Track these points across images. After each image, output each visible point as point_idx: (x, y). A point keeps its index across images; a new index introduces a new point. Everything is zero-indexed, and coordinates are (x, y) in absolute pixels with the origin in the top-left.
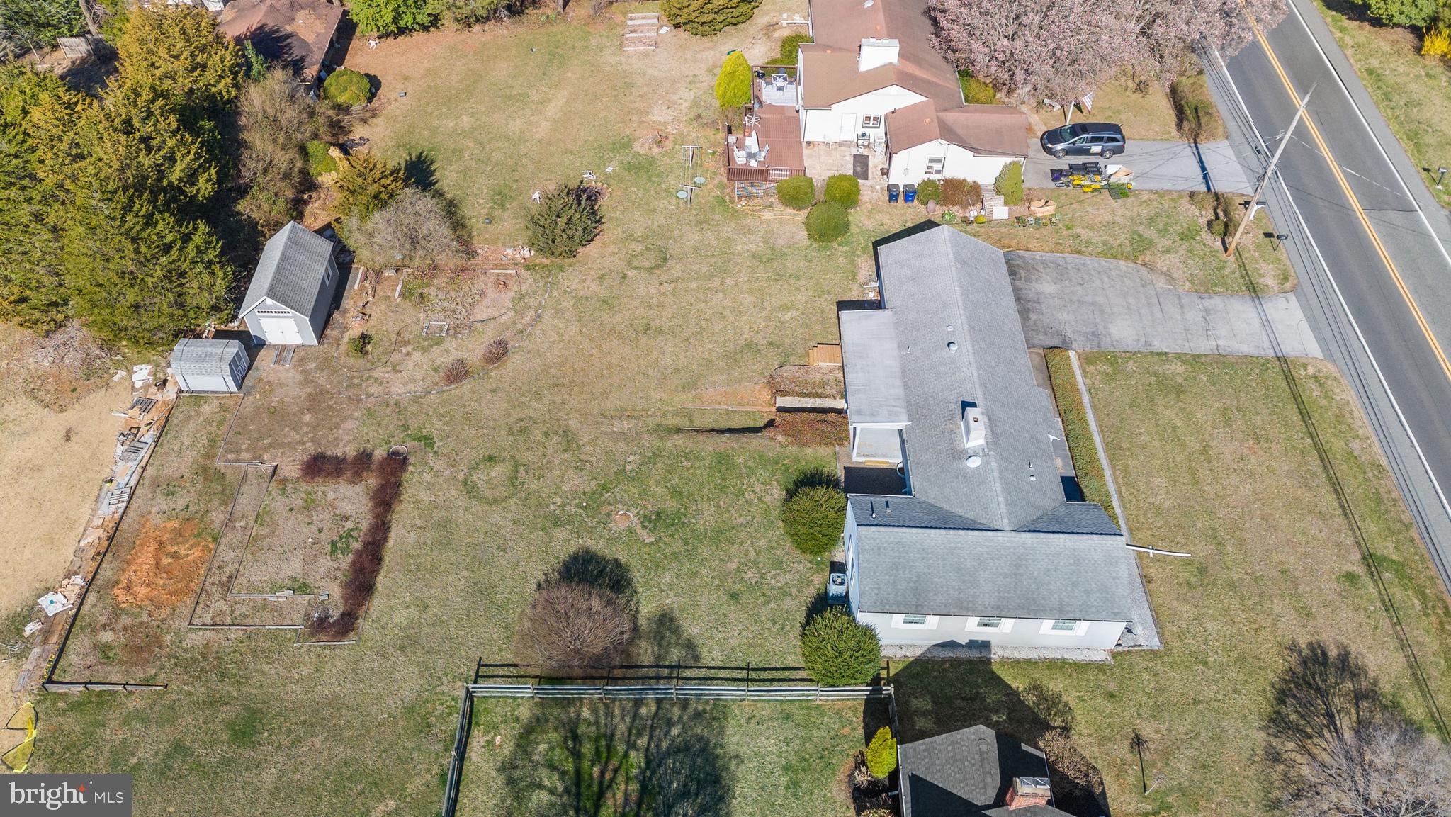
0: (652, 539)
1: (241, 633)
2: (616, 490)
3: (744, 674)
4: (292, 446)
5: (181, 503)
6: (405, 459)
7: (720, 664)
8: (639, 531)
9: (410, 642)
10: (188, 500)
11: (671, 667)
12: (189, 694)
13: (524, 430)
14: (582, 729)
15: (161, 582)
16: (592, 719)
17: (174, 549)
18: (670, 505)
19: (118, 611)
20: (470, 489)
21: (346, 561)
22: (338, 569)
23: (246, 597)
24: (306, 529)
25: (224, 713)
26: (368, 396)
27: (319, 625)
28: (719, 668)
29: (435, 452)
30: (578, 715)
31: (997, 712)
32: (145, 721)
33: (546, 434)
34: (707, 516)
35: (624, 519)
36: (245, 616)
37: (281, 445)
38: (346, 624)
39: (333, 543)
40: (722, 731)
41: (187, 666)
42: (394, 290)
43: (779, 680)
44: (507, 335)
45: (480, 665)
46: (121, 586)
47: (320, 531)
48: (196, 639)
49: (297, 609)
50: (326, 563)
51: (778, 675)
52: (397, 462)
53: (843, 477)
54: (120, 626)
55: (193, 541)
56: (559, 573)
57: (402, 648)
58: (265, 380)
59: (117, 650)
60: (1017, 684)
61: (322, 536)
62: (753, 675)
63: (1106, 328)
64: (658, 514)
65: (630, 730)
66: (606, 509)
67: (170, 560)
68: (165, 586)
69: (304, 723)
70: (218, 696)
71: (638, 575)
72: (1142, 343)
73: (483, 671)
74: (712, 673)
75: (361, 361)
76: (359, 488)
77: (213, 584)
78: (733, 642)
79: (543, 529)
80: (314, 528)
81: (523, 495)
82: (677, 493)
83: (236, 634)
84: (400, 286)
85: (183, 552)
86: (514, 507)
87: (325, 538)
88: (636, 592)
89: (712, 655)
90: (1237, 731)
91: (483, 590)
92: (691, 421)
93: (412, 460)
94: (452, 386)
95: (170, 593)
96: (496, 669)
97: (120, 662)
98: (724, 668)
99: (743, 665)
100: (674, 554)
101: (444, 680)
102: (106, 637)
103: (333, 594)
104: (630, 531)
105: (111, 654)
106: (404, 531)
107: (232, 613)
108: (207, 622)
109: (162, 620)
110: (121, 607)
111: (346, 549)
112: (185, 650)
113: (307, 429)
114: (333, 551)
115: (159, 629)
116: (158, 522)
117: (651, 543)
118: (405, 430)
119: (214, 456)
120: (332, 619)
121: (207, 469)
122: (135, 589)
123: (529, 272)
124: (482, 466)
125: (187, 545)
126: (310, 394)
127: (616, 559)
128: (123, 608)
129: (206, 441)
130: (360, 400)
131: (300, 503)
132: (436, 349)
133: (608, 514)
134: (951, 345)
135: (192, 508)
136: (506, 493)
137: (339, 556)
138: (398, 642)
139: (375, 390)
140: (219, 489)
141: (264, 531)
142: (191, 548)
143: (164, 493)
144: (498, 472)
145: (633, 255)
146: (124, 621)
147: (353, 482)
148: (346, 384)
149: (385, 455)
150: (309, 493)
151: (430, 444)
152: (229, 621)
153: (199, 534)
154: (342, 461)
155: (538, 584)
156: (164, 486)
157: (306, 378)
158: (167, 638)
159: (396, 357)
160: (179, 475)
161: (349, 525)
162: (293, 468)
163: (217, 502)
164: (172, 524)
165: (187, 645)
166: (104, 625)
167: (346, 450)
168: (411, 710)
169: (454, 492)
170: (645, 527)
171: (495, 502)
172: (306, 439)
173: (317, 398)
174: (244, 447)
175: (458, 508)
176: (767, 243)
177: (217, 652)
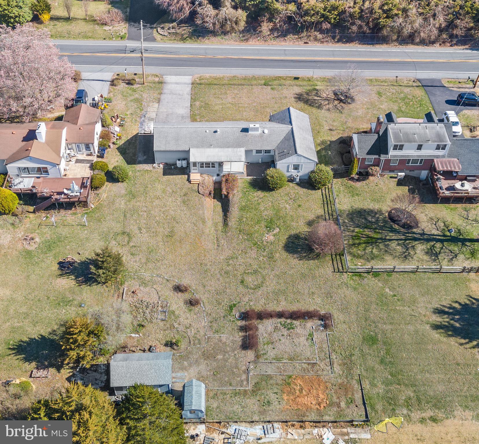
0: (278, 229)
1: (333, 354)
2: (256, 240)
3: (326, 205)
4: (237, 360)
5: (273, 396)
6: (243, 313)
7: (323, 210)
8: (275, 232)
9: (329, 295)
10: (271, 394)
12: (361, 365)
13: (227, 273)
14: (351, 243)
15: (315, 391)
16: (347, 241)
17: (297, 392)
18: (263, 224)
19: (331, 404)
20: (258, 287)
21: (296, 323)
22: (300, 325)
23: (317, 356)
24: (283, 340)
25: (366, 350)
26: (205, 335)
27: (325, 326)
29: (239, 302)
30: (346, 244)
31: (328, 153)
32: (374, 378)
33: (228, 265)
34: (268, 213)
35: (270, 237)
36: (326, 354)
37: (236, 364)
38: (322, 318)
39: (289, 329)
40: (344, 210)
41: (350, 369)
42: (133, 338)
43: (326, 197)
44: (170, 286)
45: (334, 272)
46: (319, 408)
47: (283, 335)
48: (337, 368)
49: (320, 336)
50: (299, 330)
51: (324, 197)
52: (245, 316)
53: (252, 177)
54: (338, 401)
55: (292, 385)
56: (294, 254)
57: (331, 297)
59: (348, 399)
60: (320, 147)
61: (285, 334)
62: (325, 203)
64: (267, 227)
65: (348, 232)
66: (265, 243)
67: (304, 391)
68: (317, 389)
69: (365, 321)
70: (360, 355)
71: (293, 232)
72: (186, 108)
73: (336, 270)
74: (326, 212)
76: (260, 326)
77: (313, 371)
78: (316, 207)
79: (274, 261)
80: (281, 338)
81: (260, 270)
82: (258, 222)
83: (334, 356)
84: (131, 335)
85: (299, 387)
86: (266, 271)
87: (285, 332)
88: (300, 232)
89: (320, 212)
91: (303, 276)
92: (219, 222)
93: (243, 311)
94: (201, 302)
95: (319, 385)
96: (335, 267)
97: (353, 394)
98: (324, 209)
99: (322, 205)
100: (284, 222)
101: (342, 281)
102: (343, 404)
103: (310, 324)
104: (274, 235)
105: (350, 401)
106: (280, 306)
107: (325, 359)
108: (330, 368)
109: (332, 385)
110: (329, 403)
111: (291, 324)
112: (343, 372)
113: (227, 355)
114: (293, 329)
115: (336, 385)
116: (284, 403)
117: (280, 229)
118: (227, 316)
119: (245, 391)
120: (322, 323)
121: (253, 391)
122: (320, 400)
123: (126, 283)
124: (246, 285)
125: (295, 387)
126: (205, 359)
127: (287, 239)
128: (330, 402)
129: (236, 398)
130: (208, 338)
131: (270, 346)
132: (177, 313)
133: (267, 242)
134: (215, 132)
135: (276, 391)
136: (260, 275)
137: (294, 326)
138: (329, 299)
139: (202, 333)
140: (264, 383)
141: (286, 356)
142: (296, 385)
143: (269, 406)
144: (249, 280)
145: (119, 244)
146: (335, 399)
147: (257, 329)
148: (198, 346)
149: (241, 321)
150: (264, 344)
151: (235, 305)
152: (329, 359)
153: (289, 384)
154: (245, 337)
155: (300, 260)
156: (264, 407)
157: (195, 364)
158: (340, 381)
159: (181, 328)
160: (258, 403)
161: (279, 325)
162: (250, 354)
163: (271, 382)
164: (285, 397)
165: (341, 373)
166: (338, 407)
167: (238, 337)
168: (355, 289)
169: (260, 292)
170: (273, 231)
171: (264, 278)
172: (233, 354)
173: (207, 356)
174: (239, 379)
175: (267, 290)
176: (122, 197)
177: (342, 360)
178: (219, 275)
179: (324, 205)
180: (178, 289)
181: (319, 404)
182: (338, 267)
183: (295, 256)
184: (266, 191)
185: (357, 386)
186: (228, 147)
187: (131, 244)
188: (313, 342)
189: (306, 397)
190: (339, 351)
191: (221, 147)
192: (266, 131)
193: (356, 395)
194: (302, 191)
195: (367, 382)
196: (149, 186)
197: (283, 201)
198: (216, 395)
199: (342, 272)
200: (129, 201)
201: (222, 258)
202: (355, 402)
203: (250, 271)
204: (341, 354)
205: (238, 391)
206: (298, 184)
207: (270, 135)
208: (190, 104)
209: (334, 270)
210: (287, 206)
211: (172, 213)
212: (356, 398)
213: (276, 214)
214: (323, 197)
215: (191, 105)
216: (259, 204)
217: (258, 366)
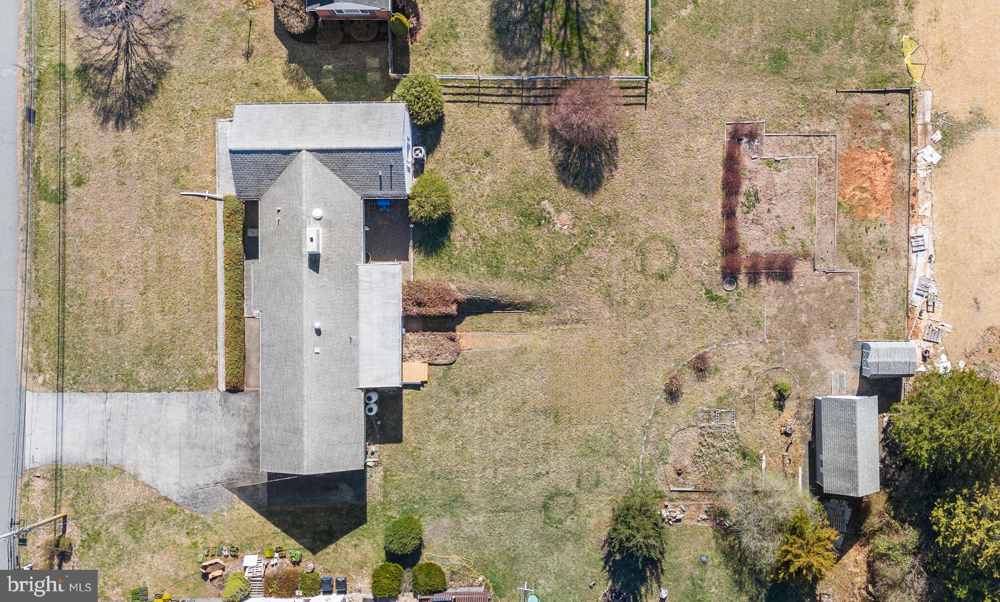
0: (543, 203)
1: (801, 130)
2: (570, 247)
3: (482, 98)
4: (809, 291)
5: (872, 235)
6: (724, 278)
7: (495, 106)
8: (552, 210)
9: (692, 122)
10: (868, 237)
11: (528, 104)
12: (821, 86)
13: (642, 306)
14: (579, 63)
15: (865, 168)
16: (574, 69)
17: (865, 195)
18: (532, 231)
19: (885, 143)
20: (672, 248)
21: (745, 186)
22: (750, 179)
23: (805, 157)
24: (778, 211)
25: (796, 73)
26: (763, 342)
27: (752, 136)
28: (497, 103)
29: (703, 284)
31: (328, 71)
32: (841, 68)
33: (625, 302)
34: (507, 222)
35: (563, 221)
36: (801, 142)
37: (816, 291)
38: (736, 137)
39: (758, 200)
40: (496, 62)
41: (828, 106)
43: (459, 94)
44: (666, 408)
45: (645, 104)
46: (890, 164)
47: (769, 211)
48: (829, 126)
49: (769, 147)
50: (760, 183)
51: (460, 98)
52: (730, 275)
53: (411, 250)
54: (880, 133)
55: (854, 202)
56: (603, 177)
57: (696, 117)
58: (846, 356)
59: (876, 116)
60: (313, 91)
61: (767, 206)
62: (476, 98)
63: (189, 417)
64: (540, 224)
65: (551, 63)
66: (576, 231)
67: (864, 185)
68: (861, 164)
69: (746, 65)
70: (803, 85)
71: (551, 174)
72: (165, 402)
73: (643, 100)
74: (500, 100)
75: (779, 381)
76: (751, 249)
77: (830, 167)
78: (488, 120)
79: (618, 215)
80: (774, 213)
81: (636, 244)
82: (527, 241)
83: (806, 129)
84: (763, 467)
85: (857, 193)
86: (641, 232)
87: (763, 206)
88: (551, 160)
89: (500, 113)
90: (187, 64)
91: (651, 163)
92: (520, 320)
93: (719, 277)
94: (701, 352)
95: (854, 159)
96: (635, 101)
97: (870, 107)
98: (493, 103)
99: (482, 105)
100: (527, 190)
101: (666, 94)
102: (886, 126)
103: (748, 161)
104: (559, 211)
105: (879, 114)
106: (712, 212)
107: (811, 145)
108: (825, 138)
109: (855, 138)
110: (884, 147)
111: (748, 195)
112: (833, 117)
113: (803, 306)
114: (756, 193)
115: (854, 131)
116: (883, 217)
117: (543, 199)
118: (729, 306)
119: (862, 278)
120: (745, 140)
121: (864, 265)
122: (880, 162)
123: (659, 489)
124: (668, 270)
125: (857, 198)
126: (807, 342)
127: (566, 188)
128: (882, 146)
129: (872, 292)
130: (769, 337)
131: (789, 234)
132: (722, 394)
133: (574, 225)
134: (318, 332)
135: (863, 229)
136: (647, 245)
137: (751, 190)
138: (699, 122)
139: (760, 348)
140: (849, 247)
141: (806, 209)
142: (853, 196)
143: (887, 242)
144: (656, 265)
145: (572, 513)
146: (878, 137)
147: (756, 255)
148: (783, 354)
149: (739, 281)
150: (784, 243)
151: (708, 292)
152: (811, 138)
153: (852, 207)
154: (768, 276)
155: (616, 167)
156: (889, 249)
157: (815, 359)
158: (847, 125)
159: (751, 384)
160: (881, 259)
161: (750, 216)
162: (801, 268)
163: (848, 236)
164: (872, 215)
165: (833, 121)
166: (890, 133)
167: (768, 287)
168: (683, 72)
169: (683, 246)
170: (549, 213)
171: (654, 238)
172: (800, 297)
173: (802, 339)
174: (843, 288)
175: (679, 232)
176: (458, 522)
177: (812, 116)
178: (648, 321)
179: (482, 102)
180: (673, 395)
181: (885, 163)
182: (635, 96)
183: (606, 175)
184: (451, 221)
185: (857, 99)
186: (357, 302)
187: (573, 489)
188: (782, 162)
189: (875, 182)
190: (796, 118)
191: (357, 317)
192: (318, 212)
193: (871, 103)
194: (447, 142)
195: (848, 80)
196: (429, 469)
197: (475, 187)
198: (867, 323)
199: (646, 91)
200: (469, 506)
201: (607, 315)
202: (882, 106)
203: (638, 263)
204: (802, 116)
205: (862, 290)
206: (430, 151)
207: (325, 205)
208: (148, 394)
209: (641, 104)
210: (487, 178)
211: (501, 414)
212: (876, 103)
213: (509, 204)
214: (461, 102)
215: (150, 390)
216: (483, 238)
217: (822, 256)
